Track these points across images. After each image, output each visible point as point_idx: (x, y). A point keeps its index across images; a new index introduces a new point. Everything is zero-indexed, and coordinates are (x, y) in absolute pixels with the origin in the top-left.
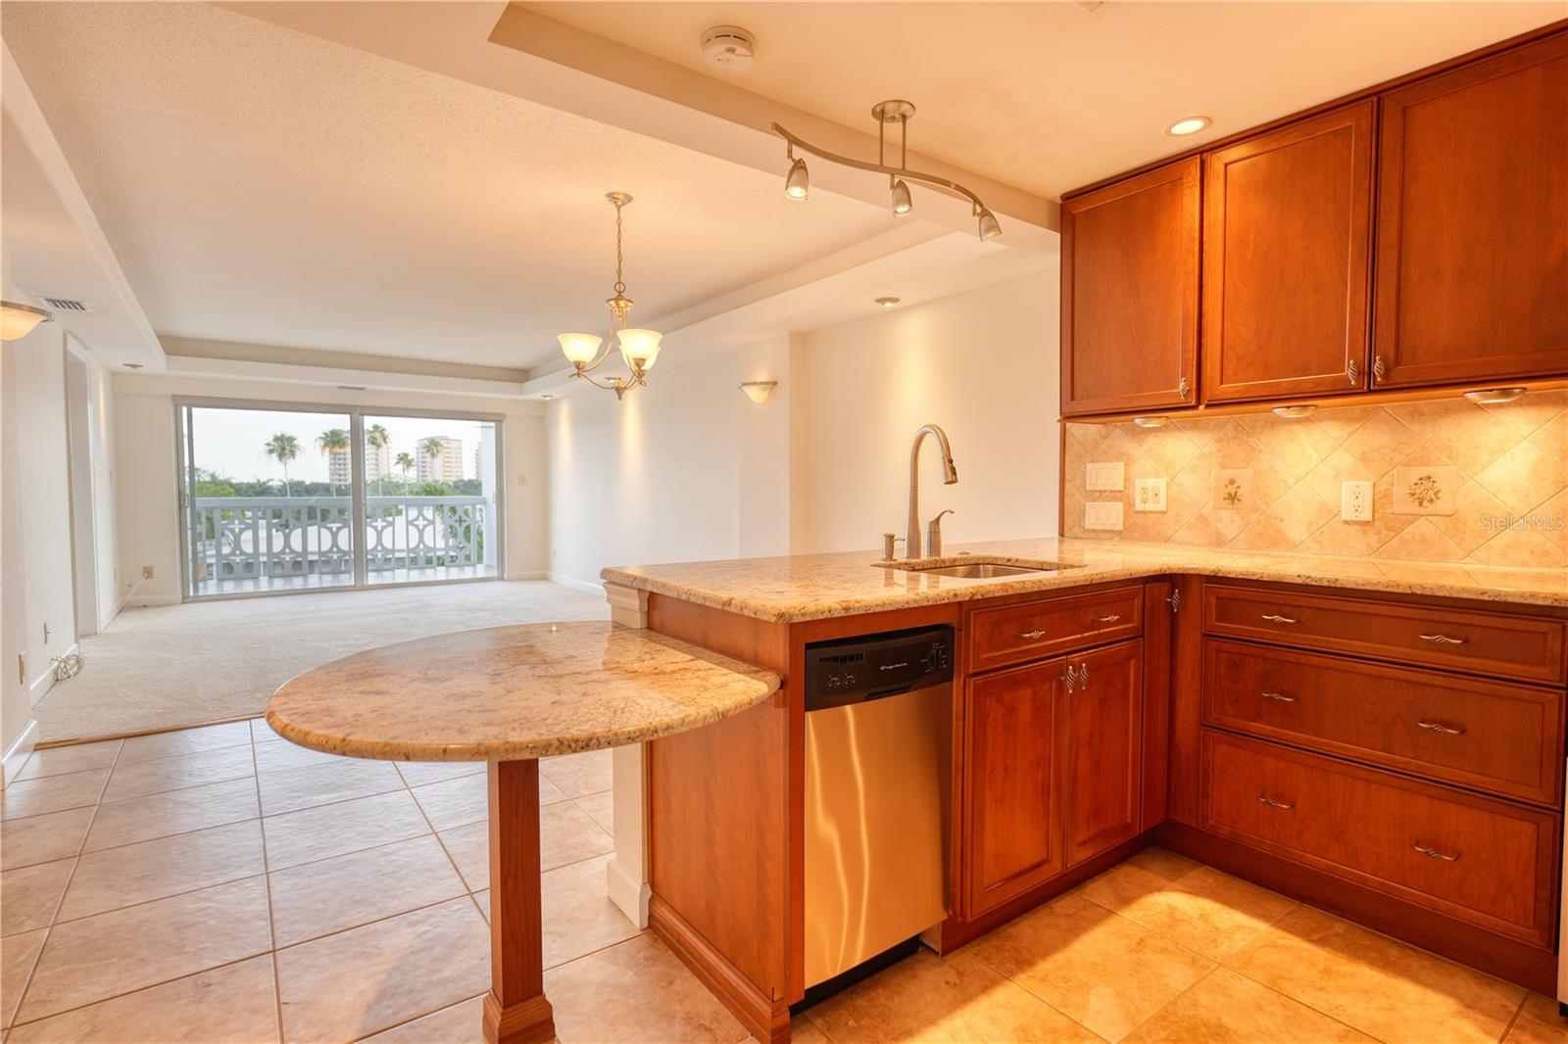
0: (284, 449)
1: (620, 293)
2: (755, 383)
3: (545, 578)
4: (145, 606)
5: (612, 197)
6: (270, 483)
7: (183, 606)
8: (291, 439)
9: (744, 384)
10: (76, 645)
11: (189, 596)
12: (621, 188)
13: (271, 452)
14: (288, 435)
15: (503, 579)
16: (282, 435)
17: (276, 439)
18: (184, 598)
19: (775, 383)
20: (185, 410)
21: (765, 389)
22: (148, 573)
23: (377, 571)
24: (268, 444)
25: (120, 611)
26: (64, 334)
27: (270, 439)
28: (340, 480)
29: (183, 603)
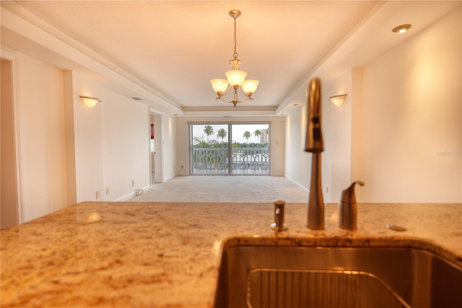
0: (247, 135)
1: (235, 58)
2: (336, 96)
3: (283, 176)
4: (181, 175)
5: (231, 13)
6: (247, 144)
7: (189, 176)
8: (249, 133)
9: (331, 98)
10: (150, 186)
11: (191, 174)
12: (234, 8)
13: (244, 136)
14: (248, 131)
15: (270, 175)
16: (247, 132)
17: (246, 132)
18: (190, 174)
19: (346, 95)
20: (191, 125)
21: (341, 99)
22: (182, 167)
23: (243, 169)
24: (244, 134)
25: (176, 176)
26: (149, 107)
27: (244, 133)
28: (263, 143)
29: (189, 175)
